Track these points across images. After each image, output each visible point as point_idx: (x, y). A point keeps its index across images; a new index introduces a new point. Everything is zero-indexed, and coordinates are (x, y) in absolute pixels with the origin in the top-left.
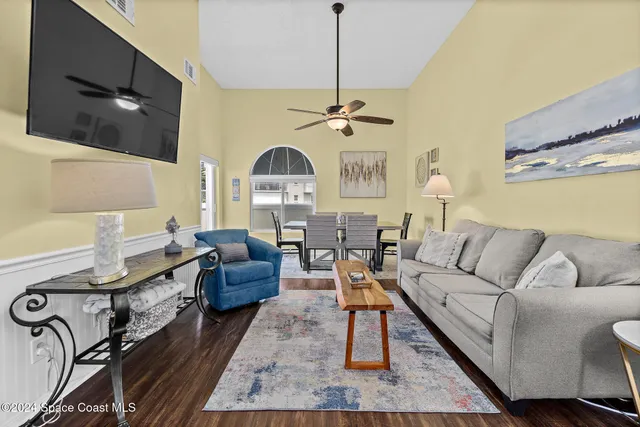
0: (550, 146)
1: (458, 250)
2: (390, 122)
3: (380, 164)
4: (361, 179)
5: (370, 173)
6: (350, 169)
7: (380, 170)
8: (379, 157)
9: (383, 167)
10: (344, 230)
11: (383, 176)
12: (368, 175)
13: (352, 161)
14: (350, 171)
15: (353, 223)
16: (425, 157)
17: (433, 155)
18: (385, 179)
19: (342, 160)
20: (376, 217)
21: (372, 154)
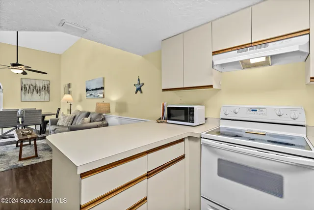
0: (93, 90)
1: (72, 120)
2: (46, 73)
3: (46, 86)
4: (35, 92)
5: (40, 90)
6: (27, 87)
7: (47, 89)
8: (46, 83)
9: (48, 87)
10: (23, 117)
11: (48, 91)
12: (39, 91)
13: (29, 83)
14: (28, 88)
15: (27, 114)
16: (67, 85)
17: (69, 85)
18: (49, 93)
19: (22, 83)
20: (41, 110)
21: (42, 81)
